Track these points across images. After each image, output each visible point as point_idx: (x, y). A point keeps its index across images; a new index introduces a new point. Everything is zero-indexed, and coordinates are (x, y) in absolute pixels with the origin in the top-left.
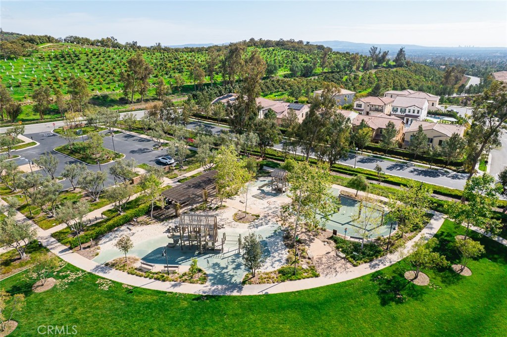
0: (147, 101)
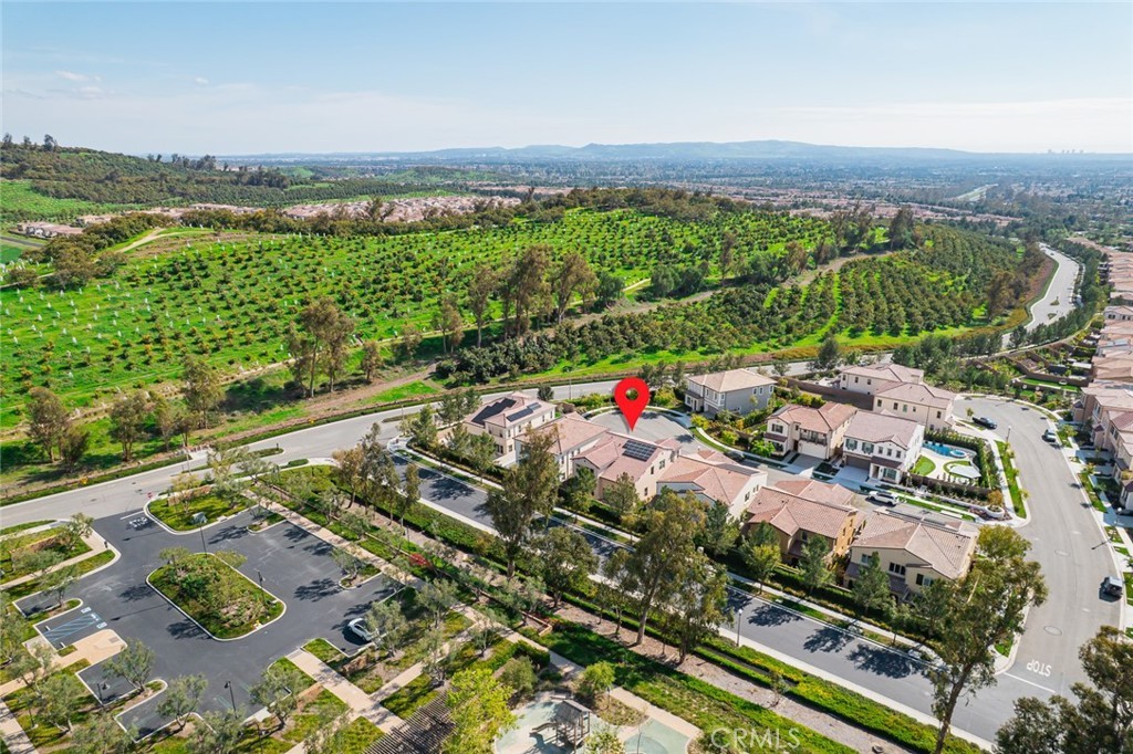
0: (342, 386)
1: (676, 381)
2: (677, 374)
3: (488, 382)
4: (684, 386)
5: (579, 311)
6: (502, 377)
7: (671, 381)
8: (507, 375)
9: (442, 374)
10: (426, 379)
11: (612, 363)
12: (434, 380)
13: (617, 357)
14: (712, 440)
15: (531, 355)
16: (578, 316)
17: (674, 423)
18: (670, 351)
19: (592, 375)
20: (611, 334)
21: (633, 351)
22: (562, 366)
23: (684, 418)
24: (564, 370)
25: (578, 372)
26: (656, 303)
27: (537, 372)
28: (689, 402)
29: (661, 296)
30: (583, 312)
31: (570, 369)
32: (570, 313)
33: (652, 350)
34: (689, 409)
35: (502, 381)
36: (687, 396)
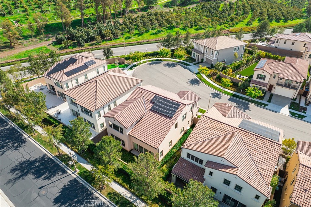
1: (185, 43)
2: (186, 40)
3: (84, 46)
4: (190, 46)
5: (137, 10)
6: (92, 43)
7: (183, 43)
8: (95, 42)
9: (59, 42)
10: (49, 45)
11: (151, 35)
12: (53, 45)
13: (154, 31)
14: (211, 82)
15: (108, 31)
16: (136, 13)
17: (186, 69)
18: (180, 29)
19: (140, 41)
20: (151, 20)
21: (162, 29)
22: (125, 36)
23: (192, 66)
24: (126, 39)
25: (133, 39)
26: (172, 8)
27: (111, 40)
28: (194, 56)
29: (174, 6)
30: (139, 11)
31: (129, 38)
32: (132, 11)
33: (171, 28)
34: (195, 60)
35: (92, 45)
36: (193, 52)
